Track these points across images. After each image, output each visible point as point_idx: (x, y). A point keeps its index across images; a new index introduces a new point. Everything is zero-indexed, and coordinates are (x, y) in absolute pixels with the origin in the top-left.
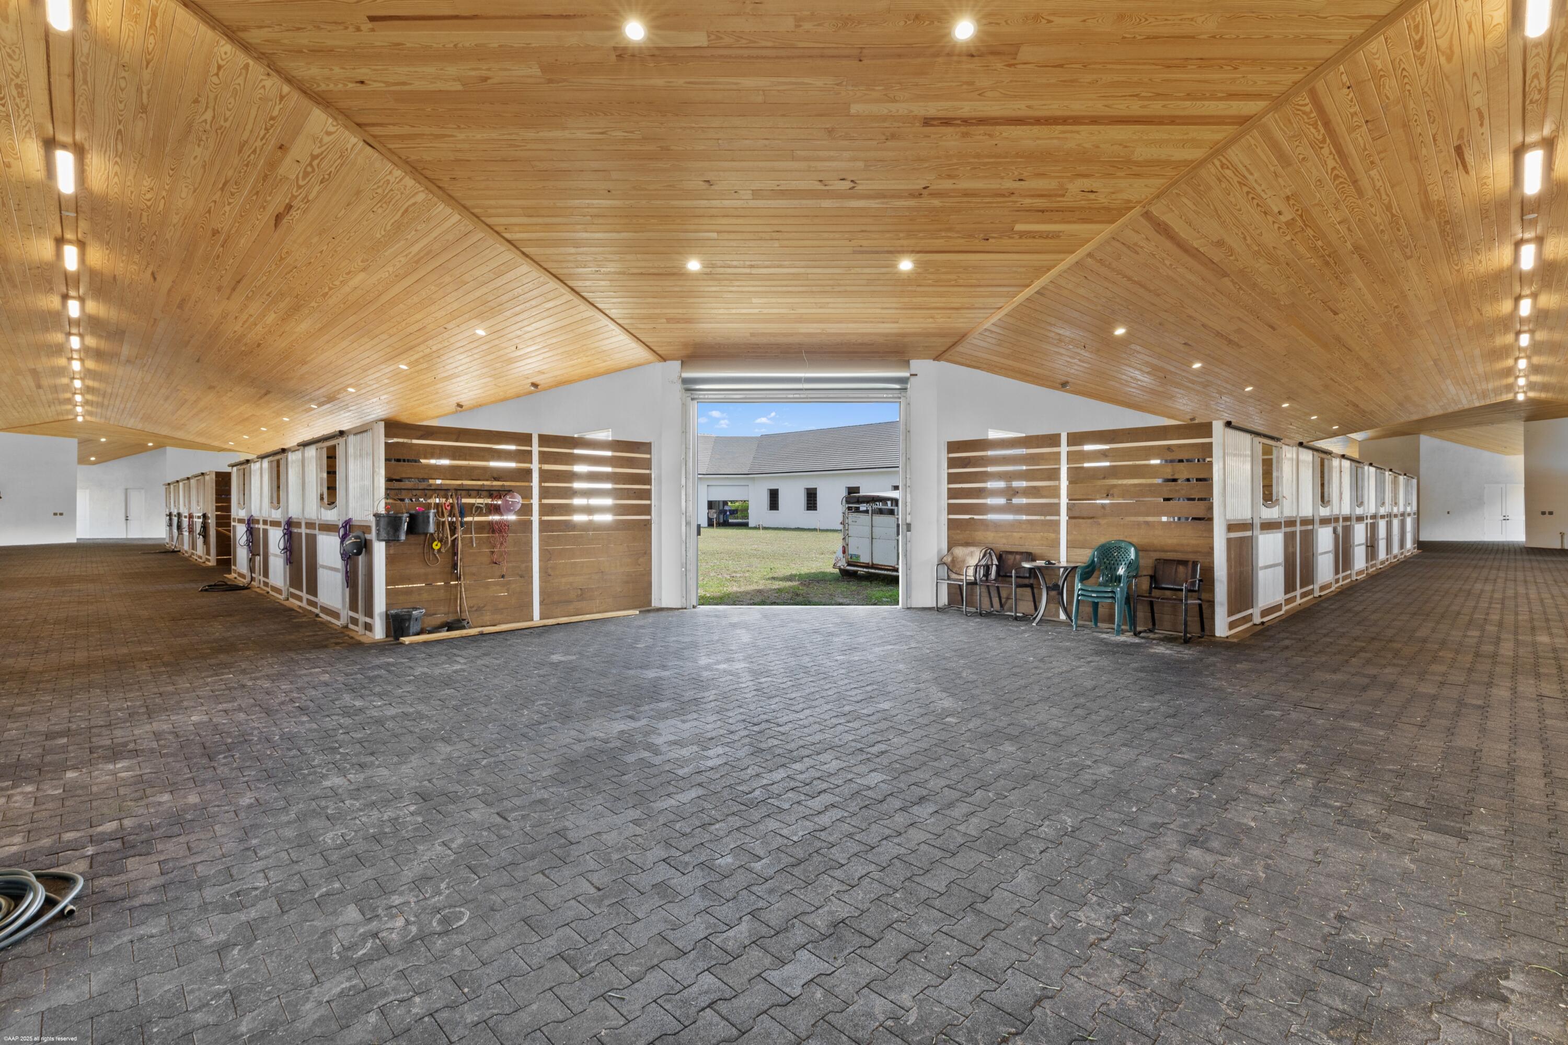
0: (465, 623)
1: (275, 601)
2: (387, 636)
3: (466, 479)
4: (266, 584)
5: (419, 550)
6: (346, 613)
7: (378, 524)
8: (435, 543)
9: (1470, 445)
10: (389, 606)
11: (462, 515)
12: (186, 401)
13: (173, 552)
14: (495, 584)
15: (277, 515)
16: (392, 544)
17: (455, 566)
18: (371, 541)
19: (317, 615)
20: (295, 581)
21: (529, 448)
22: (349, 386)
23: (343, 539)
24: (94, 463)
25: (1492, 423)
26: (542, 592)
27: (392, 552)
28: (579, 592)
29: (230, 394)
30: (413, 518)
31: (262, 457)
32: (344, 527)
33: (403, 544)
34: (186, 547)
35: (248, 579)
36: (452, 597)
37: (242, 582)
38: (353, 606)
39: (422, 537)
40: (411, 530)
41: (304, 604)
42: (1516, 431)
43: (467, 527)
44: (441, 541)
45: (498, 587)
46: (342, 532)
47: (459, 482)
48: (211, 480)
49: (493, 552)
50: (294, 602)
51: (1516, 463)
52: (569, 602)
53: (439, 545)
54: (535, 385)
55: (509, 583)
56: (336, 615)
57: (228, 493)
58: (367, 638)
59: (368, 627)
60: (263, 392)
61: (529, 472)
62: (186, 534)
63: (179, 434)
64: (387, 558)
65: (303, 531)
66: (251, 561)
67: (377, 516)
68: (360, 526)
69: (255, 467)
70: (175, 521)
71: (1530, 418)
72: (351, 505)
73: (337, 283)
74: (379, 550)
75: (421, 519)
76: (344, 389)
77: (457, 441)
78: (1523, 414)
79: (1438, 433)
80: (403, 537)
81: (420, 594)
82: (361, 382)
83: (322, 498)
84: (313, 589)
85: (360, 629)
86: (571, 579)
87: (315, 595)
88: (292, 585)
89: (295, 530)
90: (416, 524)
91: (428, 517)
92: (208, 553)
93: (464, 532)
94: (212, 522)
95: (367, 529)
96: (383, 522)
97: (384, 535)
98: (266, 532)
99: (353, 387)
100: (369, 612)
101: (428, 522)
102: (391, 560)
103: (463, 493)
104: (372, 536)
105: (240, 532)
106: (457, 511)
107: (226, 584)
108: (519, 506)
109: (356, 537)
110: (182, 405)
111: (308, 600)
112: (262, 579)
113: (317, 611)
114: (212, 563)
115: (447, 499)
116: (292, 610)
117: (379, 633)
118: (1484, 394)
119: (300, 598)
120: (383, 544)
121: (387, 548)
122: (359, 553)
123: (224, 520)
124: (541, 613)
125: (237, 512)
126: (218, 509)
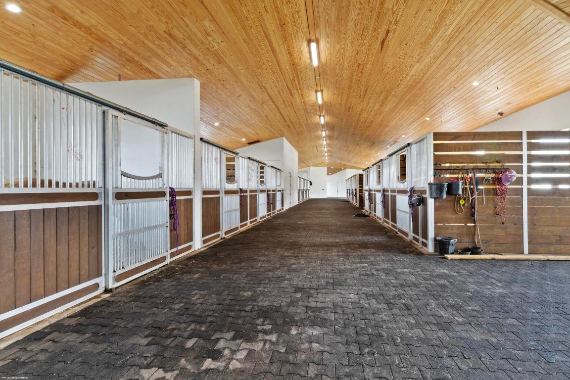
0: (480, 250)
1: (378, 223)
2: (435, 251)
3: (479, 163)
4: (375, 215)
5: (452, 204)
6: (411, 234)
7: (431, 189)
8: (461, 200)
10: (436, 235)
11: (477, 184)
12: (351, 151)
13: (348, 201)
14: (498, 228)
15: (379, 187)
16: (437, 200)
17: (473, 214)
18: (426, 198)
19: (397, 233)
20: (386, 215)
21: (520, 141)
22: (403, 134)
23: (411, 197)
24: (331, 175)
26: (530, 236)
27: (437, 204)
28: (558, 238)
29: (363, 146)
30: (450, 186)
31: (373, 165)
32: (411, 191)
33: (444, 200)
34: (351, 200)
35: (369, 213)
36: (472, 233)
37: (367, 214)
38: (415, 231)
39: (454, 197)
40: (449, 193)
41: (390, 226)
43: (480, 192)
44: (465, 199)
45: (499, 230)
46: (409, 194)
47: (475, 165)
48: (357, 177)
49: (496, 208)
50: (385, 224)
52: (551, 244)
53: (464, 202)
54: (501, 114)
55: (506, 227)
56: (407, 235)
57: (362, 181)
58: (423, 250)
59: (425, 245)
60: (373, 143)
61: (521, 156)
62: (351, 196)
63: (350, 164)
64: (435, 208)
65: (390, 194)
66: (370, 206)
67: (430, 184)
68: (419, 191)
69: (371, 170)
70: (348, 191)
72: (413, 180)
73: (404, 76)
74: (431, 203)
75: (454, 187)
76: (400, 136)
77: (473, 140)
80: (445, 196)
81: (452, 230)
82: (408, 131)
83: (398, 178)
84: (394, 220)
85: (420, 245)
86: (551, 229)
87: (396, 223)
88: (385, 217)
89: (386, 193)
90: (452, 188)
91: (459, 185)
92: (357, 202)
93: (478, 195)
94: (358, 191)
95: (424, 192)
96: (434, 187)
97: (434, 195)
98: (375, 194)
99: (404, 135)
100: (425, 236)
101: (459, 188)
102: (437, 209)
103: (477, 171)
104: (427, 195)
105: (366, 194)
106: (474, 182)
107: (362, 214)
108: (514, 179)
109: (419, 196)
110: (350, 152)
111: (392, 224)
112: (374, 213)
113: (397, 230)
114: (358, 206)
115: (468, 174)
116: (385, 228)
117: (431, 249)
119: (388, 223)
120: (433, 200)
121: (435, 202)
122: (419, 205)
123: (361, 191)
124: (529, 249)
125: (365, 187)
126: (360, 187)
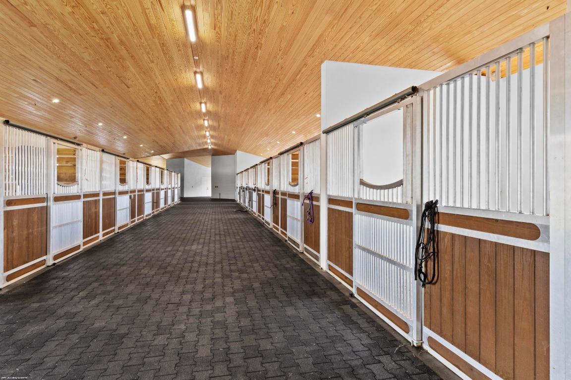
9: (198, 163)
25: (203, 155)
42: (209, 159)
51: (208, 170)
71: (213, 155)
78: (211, 153)
79: (189, 158)
118: (200, 145)
